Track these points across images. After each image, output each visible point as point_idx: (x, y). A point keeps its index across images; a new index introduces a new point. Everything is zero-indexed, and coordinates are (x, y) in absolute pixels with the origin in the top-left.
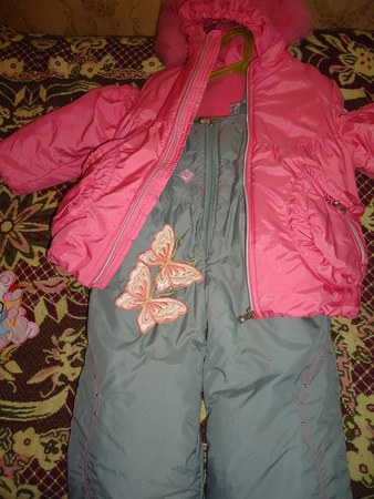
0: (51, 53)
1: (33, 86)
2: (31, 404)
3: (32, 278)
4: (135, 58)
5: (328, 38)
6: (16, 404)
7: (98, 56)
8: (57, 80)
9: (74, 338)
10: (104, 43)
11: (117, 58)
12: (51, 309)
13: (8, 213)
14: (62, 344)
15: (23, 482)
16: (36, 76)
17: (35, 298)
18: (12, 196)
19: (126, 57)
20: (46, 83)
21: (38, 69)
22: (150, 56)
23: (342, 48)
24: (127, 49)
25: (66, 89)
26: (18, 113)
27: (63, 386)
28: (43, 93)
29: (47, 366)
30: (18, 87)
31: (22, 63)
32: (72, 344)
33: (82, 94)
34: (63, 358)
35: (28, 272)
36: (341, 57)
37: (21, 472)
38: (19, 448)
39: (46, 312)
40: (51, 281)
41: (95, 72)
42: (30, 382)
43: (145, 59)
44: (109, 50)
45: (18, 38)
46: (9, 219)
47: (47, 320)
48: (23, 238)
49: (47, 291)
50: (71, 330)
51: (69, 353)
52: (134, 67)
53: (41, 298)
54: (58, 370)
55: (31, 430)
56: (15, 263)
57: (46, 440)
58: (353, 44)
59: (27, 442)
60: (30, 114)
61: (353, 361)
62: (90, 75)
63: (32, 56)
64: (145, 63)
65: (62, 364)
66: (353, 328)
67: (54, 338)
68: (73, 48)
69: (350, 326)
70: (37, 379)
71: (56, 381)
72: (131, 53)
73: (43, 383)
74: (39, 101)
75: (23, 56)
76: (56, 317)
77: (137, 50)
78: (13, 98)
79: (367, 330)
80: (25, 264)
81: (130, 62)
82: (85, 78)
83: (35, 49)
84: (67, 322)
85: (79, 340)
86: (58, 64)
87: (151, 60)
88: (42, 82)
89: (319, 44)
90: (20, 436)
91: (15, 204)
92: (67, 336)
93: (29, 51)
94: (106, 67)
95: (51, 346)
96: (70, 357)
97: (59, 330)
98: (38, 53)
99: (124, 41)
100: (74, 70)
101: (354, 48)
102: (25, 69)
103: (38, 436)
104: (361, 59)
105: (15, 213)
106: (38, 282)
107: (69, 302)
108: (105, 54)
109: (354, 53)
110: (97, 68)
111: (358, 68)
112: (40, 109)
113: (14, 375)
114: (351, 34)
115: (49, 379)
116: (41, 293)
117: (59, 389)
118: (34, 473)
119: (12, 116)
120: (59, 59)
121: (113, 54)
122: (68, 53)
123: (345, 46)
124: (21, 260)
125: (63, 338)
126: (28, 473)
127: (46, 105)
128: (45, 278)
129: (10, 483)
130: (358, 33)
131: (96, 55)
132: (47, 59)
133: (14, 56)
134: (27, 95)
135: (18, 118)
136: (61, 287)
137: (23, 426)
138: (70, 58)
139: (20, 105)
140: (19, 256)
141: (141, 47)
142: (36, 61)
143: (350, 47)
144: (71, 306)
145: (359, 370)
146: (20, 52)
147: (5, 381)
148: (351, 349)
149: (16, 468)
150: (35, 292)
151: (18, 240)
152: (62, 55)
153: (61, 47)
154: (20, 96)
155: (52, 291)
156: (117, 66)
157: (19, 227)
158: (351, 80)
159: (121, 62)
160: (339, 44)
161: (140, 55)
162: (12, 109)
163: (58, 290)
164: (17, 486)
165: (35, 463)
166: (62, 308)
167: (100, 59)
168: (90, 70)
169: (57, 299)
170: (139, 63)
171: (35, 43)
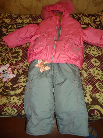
0: (17, 18)
1: (13, 25)
2: (14, 91)
3: (14, 65)
4: (36, 19)
5: (78, 15)
6: (11, 91)
7: (28, 18)
8: (18, 23)
9: (24, 77)
10: (29, 16)
11: (32, 19)
12: (18, 72)
13: (7, 52)
14: (21, 79)
15: (13, 108)
16: (13, 23)
17: (14, 69)
18: (8, 48)
19: (34, 19)
20: (16, 24)
21: (14, 21)
22: (39, 18)
23: (81, 17)
24: (34, 17)
25: (20, 25)
26: (9, 30)
27: (22, 87)
28: (15, 26)
29: (18, 83)
30: (9, 25)
31: (10, 20)
32: (23, 78)
33: (24, 26)
34: (21, 81)
35: (13, 64)
36: (81, 19)
37: (12, 106)
38: (12, 100)
39: (17, 72)
40: (18, 66)
41: (27, 22)
42: (14, 87)
43: (38, 19)
44: (30, 17)
45: (9, 15)
46: (8, 53)
47: (17, 74)
48: (11, 57)
49: (17, 68)
50: (23, 76)
51: (23, 80)
52: (36, 21)
53: (16, 69)
54: (20, 84)
55: (15, 96)
56: (9, 62)
57: (18, 98)
58: (84, 16)
59: (14, 99)
60: (12, 31)
61: (86, 79)
62: (26, 23)
63: (13, 18)
64: (39, 20)
65: (21, 83)
66: (85, 73)
67: (19, 77)
68: (22, 17)
69: (85, 72)
70: (16, 86)
71: (20, 86)
72: (35, 18)
73: (17, 87)
74: (14, 28)
75: (10, 18)
76: (19, 73)
77: (36, 17)
78: (8, 27)
79: (88, 73)
80: (12, 62)
81: (35, 20)
82: (25, 23)
83: (13, 17)
84: (22, 74)
85: (25, 78)
86: (19, 20)
87: (40, 19)
88: (15, 24)
89: (76, 16)
90: (12, 98)
91: (9, 50)
92: (22, 77)
93: (12, 17)
94: (30, 21)
95: (19, 79)
96: (23, 81)
97: (20, 76)
98: (14, 18)
99: (33, 15)
100: (22, 22)
101: (84, 17)
102: (11, 21)
103: (16, 97)
104: (85, 19)
105: (9, 52)
106: (15, 66)
107: (22, 70)
108: (29, 18)
109: (84, 18)
110: (28, 21)
111: (85, 21)
112: (15, 29)
113: (10, 85)
114: (83, 14)
115: (18, 86)
116: (16, 68)
117: (21, 88)
118: (15, 106)
119: (8, 31)
120: (19, 19)
121: (31, 18)
122: (21, 18)
123: (82, 17)
124: (11, 62)
125: (21, 77)
126: (14, 106)
127: (16, 29)
128: (16, 65)
129: (10, 108)
130: (85, 14)
131: (27, 18)
132: (16, 19)
133: (8, 18)
134: (11, 27)
135: (9, 32)
136: (20, 67)
137: (13, 96)
138: (21, 19)
139: (10, 29)
140: (10, 61)
141: (37, 17)
142: (13, 19)
143: (83, 17)
144: (23, 71)
145: (87, 81)
146: (10, 17)
147: (8, 86)
148: (85, 77)
149: (11, 105)
150: (14, 68)
151: (10, 57)
152: (19, 18)
153: (19, 16)
154: (10, 27)
155: (18, 68)
156: (32, 21)
157: (10, 55)
158: (83, 23)
159: (33, 20)
160: (81, 16)
161: (37, 18)
162: (8, 30)
163: (20, 68)
164: (11, 109)
165: (16, 103)
166: (21, 71)
167: (28, 19)
168: (26, 21)
169: (19, 70)
170: (37, 20)
171: (13, 16)
